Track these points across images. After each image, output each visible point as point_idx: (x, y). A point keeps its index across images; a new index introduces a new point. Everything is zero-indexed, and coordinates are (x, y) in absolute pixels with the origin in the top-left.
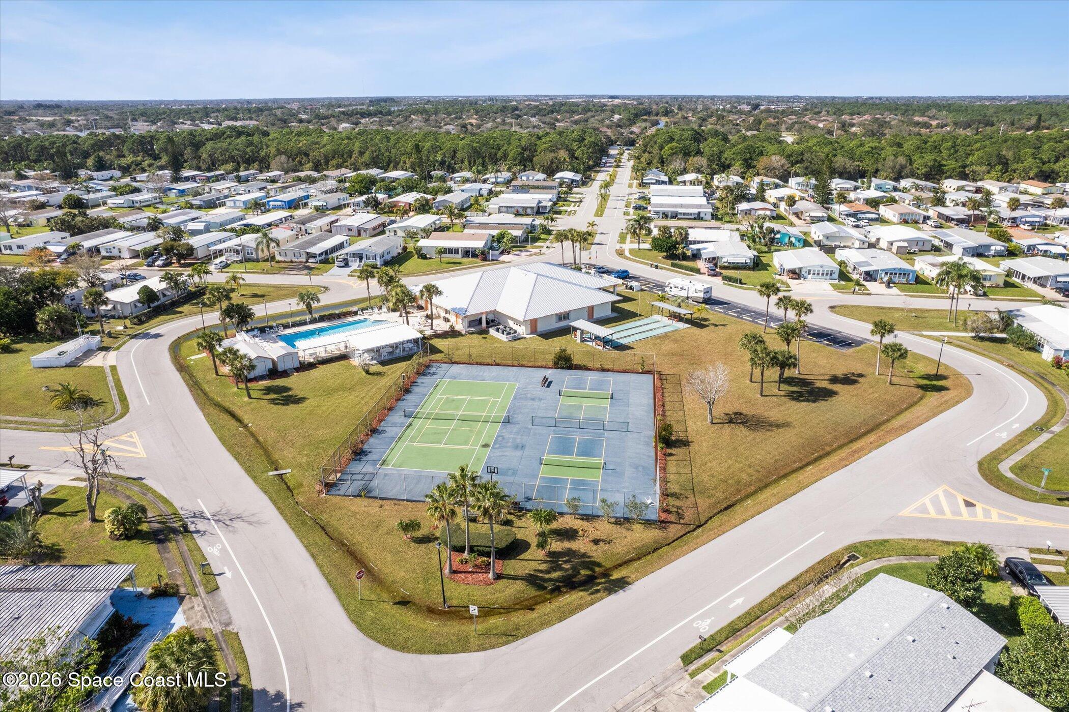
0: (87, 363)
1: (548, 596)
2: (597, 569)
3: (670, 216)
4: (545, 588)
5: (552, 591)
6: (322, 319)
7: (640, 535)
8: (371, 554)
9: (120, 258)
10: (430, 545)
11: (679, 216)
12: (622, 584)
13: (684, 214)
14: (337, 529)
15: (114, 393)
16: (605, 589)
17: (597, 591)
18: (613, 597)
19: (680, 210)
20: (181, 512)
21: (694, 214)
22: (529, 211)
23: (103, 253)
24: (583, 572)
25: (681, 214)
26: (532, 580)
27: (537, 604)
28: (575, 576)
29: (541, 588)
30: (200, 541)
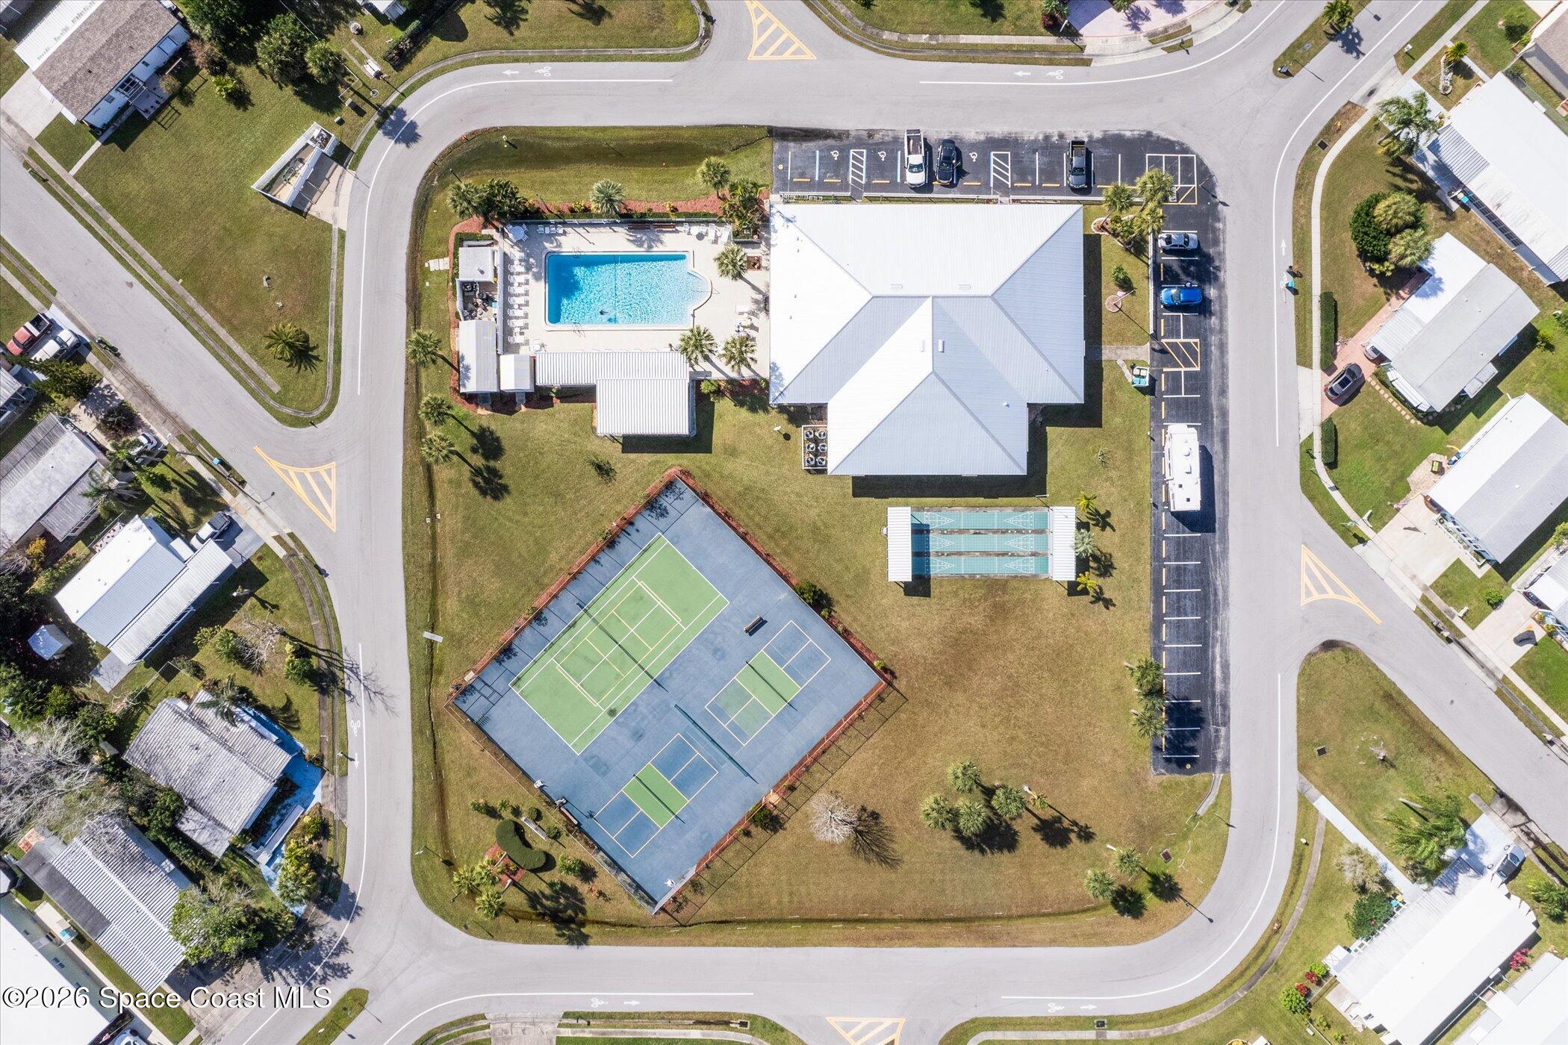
0: (316, 207)
1: (534, 917)
2: (580, 915)
4: (536, 909)
5: (539, 914)
7: (631, 908)
8: (452, 800)
10: (493, 820)
12: (581, 940)
14: (443, 753)
15: (330, 349)
16: (569, 937)
17: (563, 935)
18: (567, 947)
20: (345, 657)
24: (570, 912)
26: (533, 899)
27: (523, 918)
28: (561, 912)
29: (534, 907)
30: (349, 707)
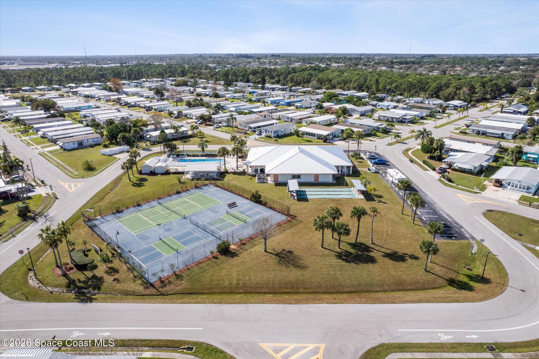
0: (114, 156)
3: (481, 133)
6: (206, 156)
9: (192, 119)
11: (487, 134)
13: (492, 133)
16: (81, 300)
17: (78, 299)
19: (489, 131)
21: (499, 134)
22: (394, 120)
23: (188, 116)
25: (489, 133)
30: (32, 224)
